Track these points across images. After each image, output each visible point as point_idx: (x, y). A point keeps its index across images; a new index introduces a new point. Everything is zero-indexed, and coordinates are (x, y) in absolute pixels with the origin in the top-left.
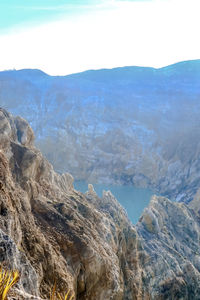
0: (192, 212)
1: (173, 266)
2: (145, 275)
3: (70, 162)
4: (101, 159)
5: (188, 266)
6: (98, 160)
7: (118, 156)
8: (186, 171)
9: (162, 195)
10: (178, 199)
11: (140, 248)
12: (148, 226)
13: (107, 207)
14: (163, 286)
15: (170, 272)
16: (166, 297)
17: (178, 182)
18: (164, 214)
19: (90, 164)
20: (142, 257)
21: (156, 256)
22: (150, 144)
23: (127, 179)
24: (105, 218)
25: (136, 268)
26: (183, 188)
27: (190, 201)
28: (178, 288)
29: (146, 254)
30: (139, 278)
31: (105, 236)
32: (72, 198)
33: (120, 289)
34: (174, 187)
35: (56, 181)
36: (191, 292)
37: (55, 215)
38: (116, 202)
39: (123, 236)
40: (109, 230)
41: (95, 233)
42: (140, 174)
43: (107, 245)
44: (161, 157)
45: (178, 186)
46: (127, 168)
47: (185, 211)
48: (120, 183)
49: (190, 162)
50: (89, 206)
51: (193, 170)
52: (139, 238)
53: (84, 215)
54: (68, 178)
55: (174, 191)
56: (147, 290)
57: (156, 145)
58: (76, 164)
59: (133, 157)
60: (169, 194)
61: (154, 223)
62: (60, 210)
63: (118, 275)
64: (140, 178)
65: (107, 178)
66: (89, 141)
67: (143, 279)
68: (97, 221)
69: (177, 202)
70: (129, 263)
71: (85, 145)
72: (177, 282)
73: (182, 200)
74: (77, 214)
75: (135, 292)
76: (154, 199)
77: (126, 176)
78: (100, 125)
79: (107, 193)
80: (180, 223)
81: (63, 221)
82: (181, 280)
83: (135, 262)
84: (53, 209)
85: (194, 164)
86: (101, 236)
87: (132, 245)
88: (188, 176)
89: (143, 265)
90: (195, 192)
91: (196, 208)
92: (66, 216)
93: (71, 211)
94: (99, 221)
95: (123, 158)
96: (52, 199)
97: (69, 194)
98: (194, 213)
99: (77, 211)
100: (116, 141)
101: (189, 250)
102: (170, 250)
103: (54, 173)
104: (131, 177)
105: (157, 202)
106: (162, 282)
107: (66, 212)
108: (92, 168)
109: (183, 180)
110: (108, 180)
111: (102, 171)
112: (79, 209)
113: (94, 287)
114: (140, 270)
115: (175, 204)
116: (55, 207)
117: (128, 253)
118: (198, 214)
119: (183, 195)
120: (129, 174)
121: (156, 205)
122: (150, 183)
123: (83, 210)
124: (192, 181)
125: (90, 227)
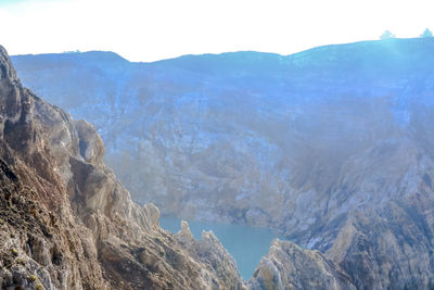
0: (330, 264)
3: (155, 188)
4: (200, 185)
6: (196, 186)
7: (224, 180)
8: (323, 204)
9: (289, 238)
10: (311, 245)
12: (265, 283)
13: (207, 254)
17: (312, 221)
18: (290, 266)
19: (185, 192)
22: (272, 164)
23: (238, 214)
24: (204, 271)
26: (317, 229)
27: (327, 248)
32: (157, 240)
34: (305, 228)
35: (135, 215)
37: (132, 265)
38: (221, 248)
40: (209, 288)
42: (257, 209)
44: (287, 183)
45: (311, 227)
46: (238, 198)
47: (321, 263)
48: (227, 220)
49: (329, 192)
50: (182, 253)
51: (333, 203)
53: (174, 266)
54: (153, 212)
55: (305, 233)
57: (280, 166)
58: (164, 191)
59: (247, 182)
60: (297, 237)
61: (275, 280)
62: (140, 258)
64: (257, 213)
65: (209, 213)
66: (184, 158)
68: (193, 274)
69: (309, 250)
71: (179, 165)
73: (316, 247)
74: (164, 264)
76: (276, 245)
77: (237, 210)
78: (201, 135)
79: (208, 234)
80: (312, 279)
81: (144, 274)
84: (128, 255)
85: (334, 195)
88: (326, 212)
90: (335, 236)
91: (336, 259)
92: (148, 267)
93: (155, 259)
94: (196, 275)
95: (233, 184)
96: (128, 241)
97: (153, 234)
98: (332, 266)
99: (163, 259)
100: (223, 159)
103: (132, 204)
104: (244, 211)
105: (280, 249)
107: (148, 261)
108: (187, 197)
109: (317, 216)
110: (210, 216)
111: (201, 202)
112: (167, 255)
115: (306, 251)
116: (132, 253)
118: (338, 269)
119: (318, 239)
120: (241, 208)
121: (278, 254)
122: (270, 222)
123: (174, 258)
124: (331, 219)
125: (182, 282)
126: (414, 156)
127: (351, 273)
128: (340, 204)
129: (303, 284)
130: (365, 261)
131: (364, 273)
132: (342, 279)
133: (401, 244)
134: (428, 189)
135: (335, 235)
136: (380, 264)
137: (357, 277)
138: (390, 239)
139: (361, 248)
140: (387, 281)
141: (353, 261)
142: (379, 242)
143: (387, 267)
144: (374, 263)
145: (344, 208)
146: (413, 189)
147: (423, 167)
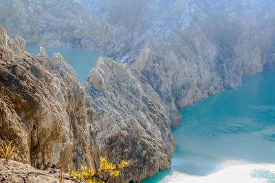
1: (118, 121)
2: (93, 129)
3: (22, 27)
4: (51, 24)
5: (132, 121)
6: (49, 25)
7: (67, 21)
8: (130, 35)
9: (108, 56)
10: (123, 60)
11: (88, 105)
12: (95, 85)
13: (57, 68)
14: (109, 139)
15: (115, 126)
16: (112, 148)
17: (123, 45)
18: (110, 74)
19: (41, 29)
20: (89, 112)
21: (103, 112)
22: (97, 10)
23: (76, 42)
24: (55, 78)
25: (85, 123)
26: (126, 51)
27: (133, 62)
28: (123, 140)
29: (94, 110)
30: (87, 132)
31: (56, 94)
32: (25, 60)
33: (70, 142)
34: (118, 50)
35: (9, 44)
36: (134, 144)
37: (9, 76)
38: (65, 64)
39: (72, 94)
40: (59, 89)
41: (47, 92)
42: (88, 38)
43: (58, 103)
44: (107, 22)
45: (122, 48)
46: (76, 32)
47: (129, 71)
48: (69, 45)
49: (133, 27)
50: (41, 67)
51: (136, 34)
52: (87, 96)
53: (36, 76)
54: (21, 42)
55: (119, 53)
56: (95, 143)
57: (102, 11)
58: (28, 29)
59: (81, 22)
60: (114, 56)
61: (100, 83)
62: (14, 72)
63: (68, 130)
64: (89, 41)
65: (57, 42)
66: (40, 7)
67: (91, 133)
68: (48, 81)
69: (121, 63)
70: (78, 118)
71: (37, 11)
72: (122, 135)
73: (126, 61)
74: (29, 75)
75: (84, 145)
76: (101, 61)
77: (75, 39)
79: (57, 55)
80: (124, 82)
81: (17, 82)
82: (125, 133)
83: (83, 117)
84: (6, 70)
85: (137, 29)
86: (52, 94)
87: (80, 103)
88: (132, 39)
89: (91, 120)
90: (138, 55)
91: (139, 68)
92: (19, 77)
93: (24, 72)
94: (50, 81)
95: (72, 23)
96: (6, 61)
97: (22, 56)
98: (136, 73)
99: (29, 72)
100: (65, 7)
101: (133, 107)
102: (115, 107)
103: (7, 37)
104: (80, 40)
105: (103, 63)
106: (108, 136)
107: (20, 73)
108: (43, 32)
109: (126, 42)
110: (58, 43)
111: (52, 35)
112: (32, 70)
113: (46, 141)
114: (88, 125)
115: (120, 65)
116: (9, 68)
117: (77, 109)
118: (140, 74)
119: (127, 57)
120: (78, 37)
121: (102, 66)
122: (97, 46)
123: (35, 71)
124: (135, 44)
125: (42, 86)
126: (187, 4)
127: (148, 77)
128: (141, 34)
129: (118, 85)
130: (157, 70)
131: (156, 77)
132: (143, 81)
133: (179, 59)
134: (196, 24)
135: (138, 53)
136: (166, 72)
137: (152, 79)
138: (172, 56)
139: (154, 62)
140: (171, 82)
141: (149, 70)
142: (165, 57)
143: (171, 73)
144: (163, 71)
145: (143, 36)
146: (187, 25)
147: (193, 10)
